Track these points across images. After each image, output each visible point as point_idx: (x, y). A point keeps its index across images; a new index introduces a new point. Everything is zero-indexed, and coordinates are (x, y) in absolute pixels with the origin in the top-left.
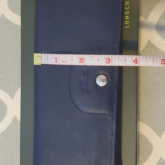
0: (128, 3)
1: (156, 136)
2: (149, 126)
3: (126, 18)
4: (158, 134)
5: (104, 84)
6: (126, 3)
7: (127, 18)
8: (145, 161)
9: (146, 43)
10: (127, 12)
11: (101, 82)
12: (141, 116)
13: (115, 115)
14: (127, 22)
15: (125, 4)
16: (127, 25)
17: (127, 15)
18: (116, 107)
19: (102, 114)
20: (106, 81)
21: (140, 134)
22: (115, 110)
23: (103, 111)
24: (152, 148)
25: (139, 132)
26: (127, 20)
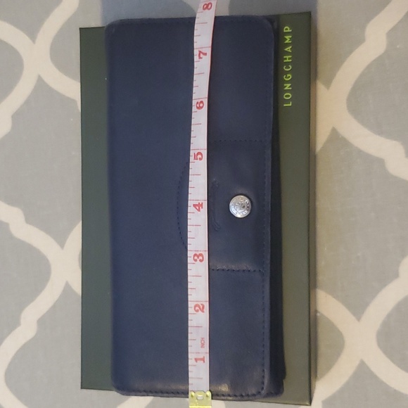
0: (289, 59)
1: (351, 318)
2: (336, 297)
3: (286, 88)
4: (354, 314)
5: (244, 213)
6: (286, 59)
7: (288, 87)
8: (329, 368)
9: (328, 134)
10: (288, 75)
11: (239, 208)
12: (321, 278)
13: (269, 271)
14: (288, 96)
15: (285, 61)
16: (288, 101)
17: (288, 82)
18: (269, 257)
19: (244, 271)
20: (248, 207)
21: (318, 314)
22: (268, 262)
23: (245, 265)
24: (344, 342)
25: (316, 311)
26: (287, 91)
